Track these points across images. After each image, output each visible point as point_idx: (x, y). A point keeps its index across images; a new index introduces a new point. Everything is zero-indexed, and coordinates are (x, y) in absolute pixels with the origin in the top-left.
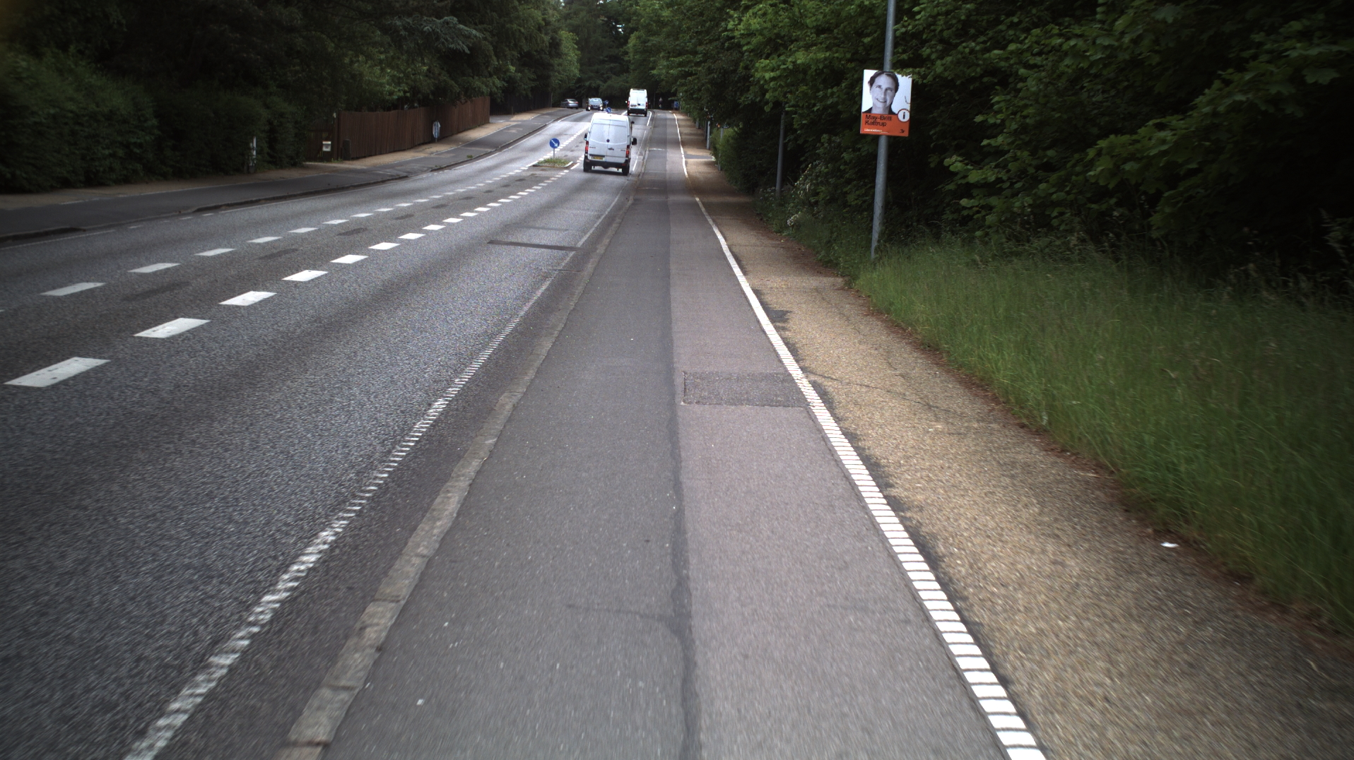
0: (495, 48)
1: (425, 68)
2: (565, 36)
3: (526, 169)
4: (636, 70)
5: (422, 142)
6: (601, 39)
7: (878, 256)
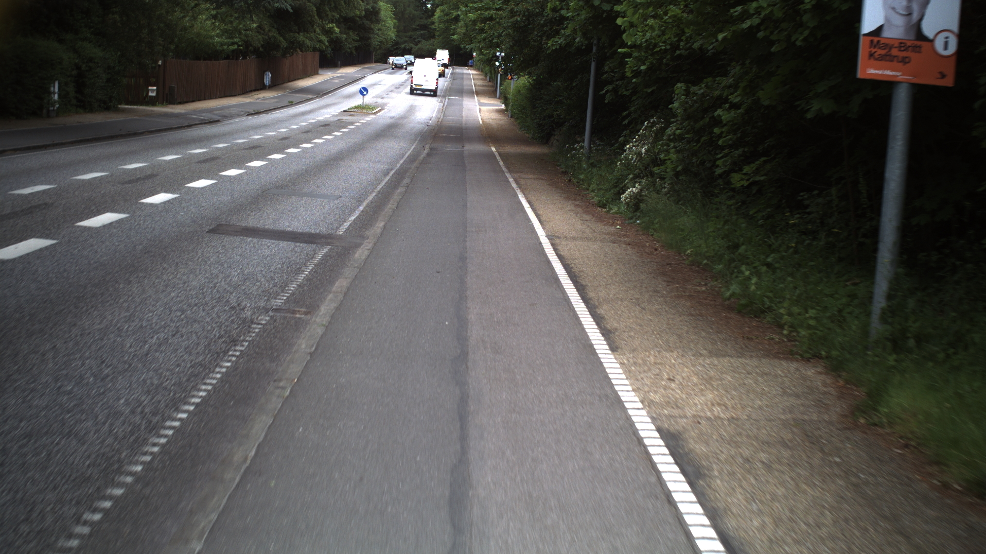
0: (318, 10)
1: (255, 25)
2: (383, 7)
3: (336, 114)
4: (440, 36)
5: (254, 89)
6: (413, 12)
7: (888, 328)
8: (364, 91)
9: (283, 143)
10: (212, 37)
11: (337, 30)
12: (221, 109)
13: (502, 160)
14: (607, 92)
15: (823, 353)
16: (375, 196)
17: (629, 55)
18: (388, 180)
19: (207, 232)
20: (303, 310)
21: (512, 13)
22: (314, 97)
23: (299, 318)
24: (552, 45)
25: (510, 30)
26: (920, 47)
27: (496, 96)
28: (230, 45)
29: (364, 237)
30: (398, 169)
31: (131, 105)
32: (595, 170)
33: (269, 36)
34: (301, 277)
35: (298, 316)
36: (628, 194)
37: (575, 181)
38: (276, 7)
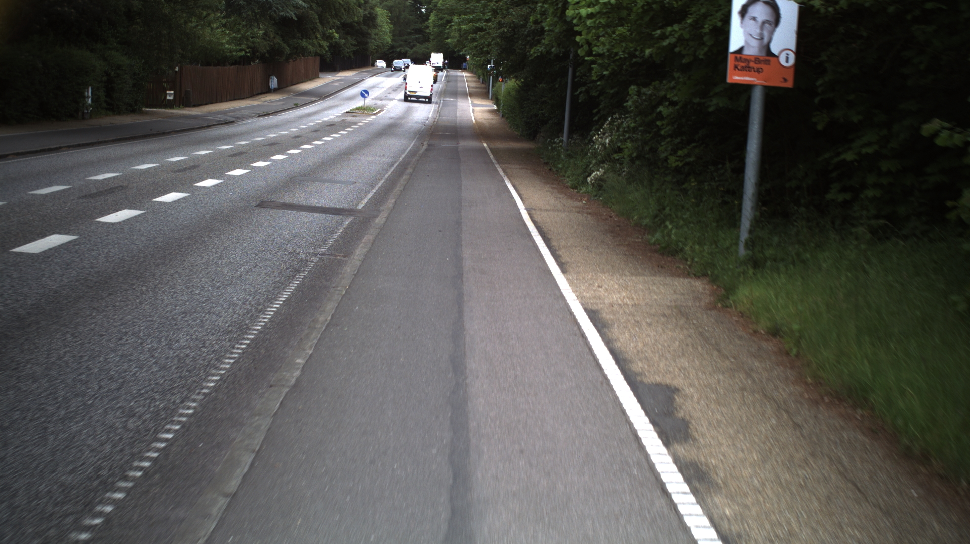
0: (320, 17)
1: (261, 33)
2: (380, 12)
3: (339, 115)
4: (435, 40)
5: (260, 92)
6: (408, 16)
7: (750, 253)
8: (364, 94)
9: (297, 140)
10: (222, 44)
11: (336, 35)
12: (234, 111)
13: (493, 154)
14: (581, 93)
15: (709, 272)
16: (384, 182)
17: (594, 62)
18: (394, 170)
19: (255, 207)
20: (342, 255)
21: (499, 25)
22: (317, 99)
23: (340, 259)
24: (535, 53)
25: (498, 40)
26: (769, 61)
27: (489, 97)
28: (238, 52)
29: (379, 211)
30: (401, 162)
31: (150, 108)
32: (572, 161)
33: (274, 42)
34: (336, 236)
35: (339, 258)
36: (593, 177)
37: (554, 170)
38: (281, 16)
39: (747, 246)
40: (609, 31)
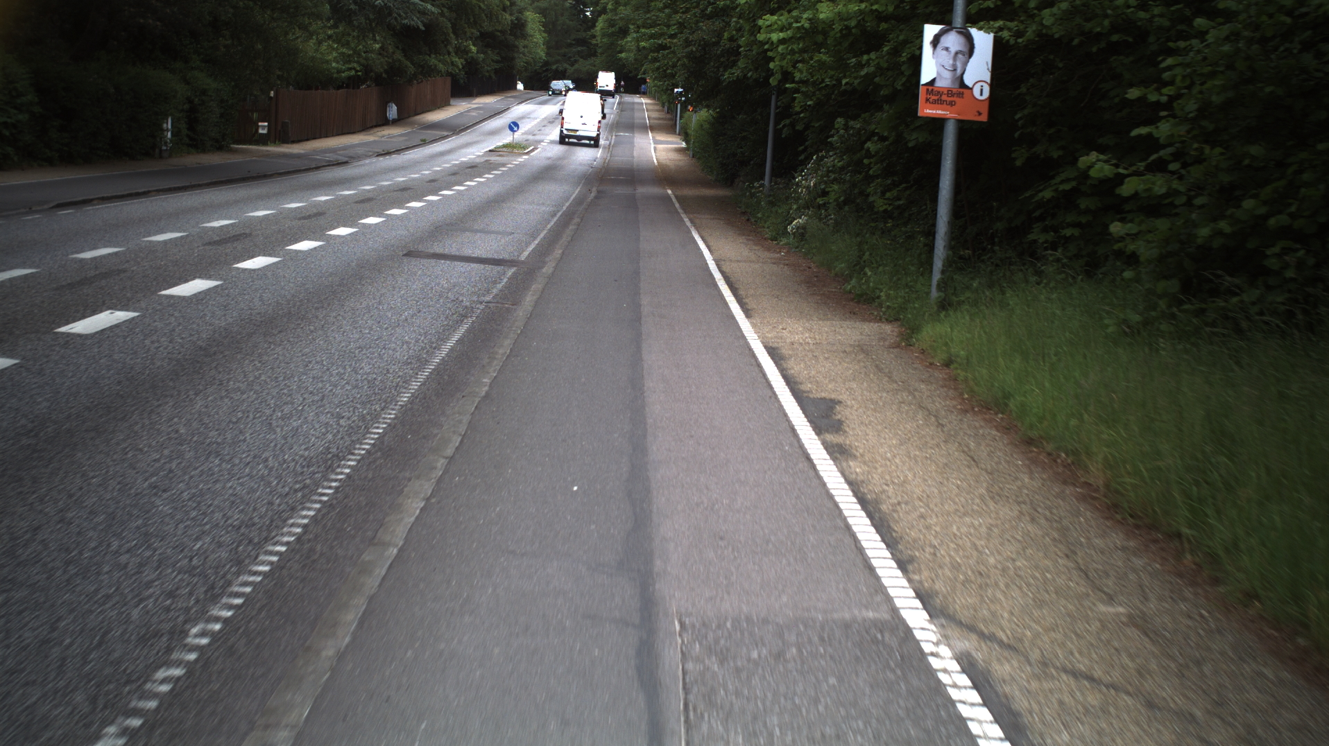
0: (454, 26)
1: (377, 46)
2: (530, 17)
3: (481, 154)
4: (604, 54)
5: (375, 124)
6: (568, 22)
7: (942, 294)
8: (513, 126)
9: (433, 185)
10: (327, 62)
11: (474, 49)
12: (345, 148)
13: (679, 202)
14: (784, 126)
15: (902, 318)
17: (797, 91)
19: (402, 256)
20: (510, 302)
23: (509, 306)
24: (729, 77)
25: (685, 61)
27: (676, 132)
28: (347, 71)
29: (545, 262)
32: (772, 208)
33: (393, 59)
34: (500, 286)
35: (507, 305)
36: (795, 225)
38: (404, 24)
39: (939, 287)
40: (806, 56)
